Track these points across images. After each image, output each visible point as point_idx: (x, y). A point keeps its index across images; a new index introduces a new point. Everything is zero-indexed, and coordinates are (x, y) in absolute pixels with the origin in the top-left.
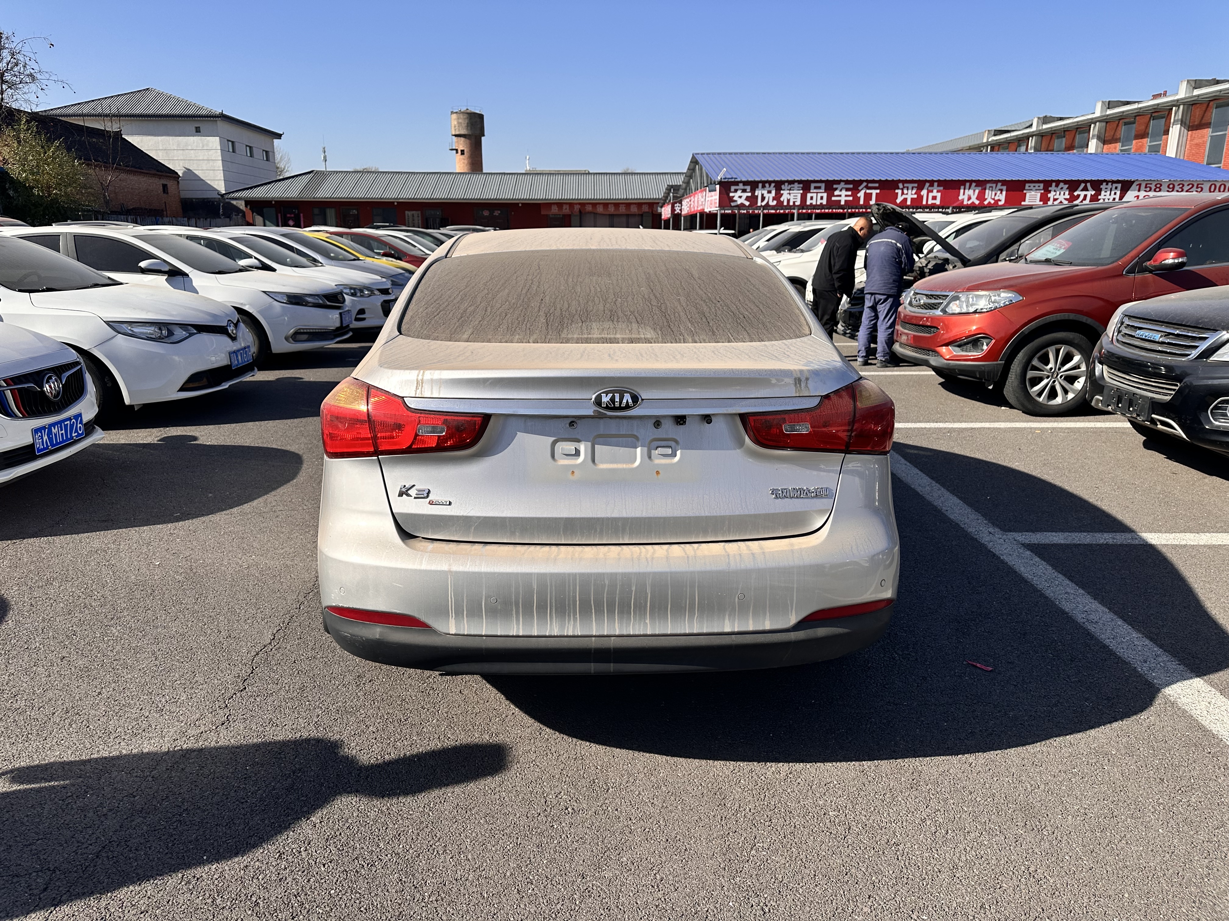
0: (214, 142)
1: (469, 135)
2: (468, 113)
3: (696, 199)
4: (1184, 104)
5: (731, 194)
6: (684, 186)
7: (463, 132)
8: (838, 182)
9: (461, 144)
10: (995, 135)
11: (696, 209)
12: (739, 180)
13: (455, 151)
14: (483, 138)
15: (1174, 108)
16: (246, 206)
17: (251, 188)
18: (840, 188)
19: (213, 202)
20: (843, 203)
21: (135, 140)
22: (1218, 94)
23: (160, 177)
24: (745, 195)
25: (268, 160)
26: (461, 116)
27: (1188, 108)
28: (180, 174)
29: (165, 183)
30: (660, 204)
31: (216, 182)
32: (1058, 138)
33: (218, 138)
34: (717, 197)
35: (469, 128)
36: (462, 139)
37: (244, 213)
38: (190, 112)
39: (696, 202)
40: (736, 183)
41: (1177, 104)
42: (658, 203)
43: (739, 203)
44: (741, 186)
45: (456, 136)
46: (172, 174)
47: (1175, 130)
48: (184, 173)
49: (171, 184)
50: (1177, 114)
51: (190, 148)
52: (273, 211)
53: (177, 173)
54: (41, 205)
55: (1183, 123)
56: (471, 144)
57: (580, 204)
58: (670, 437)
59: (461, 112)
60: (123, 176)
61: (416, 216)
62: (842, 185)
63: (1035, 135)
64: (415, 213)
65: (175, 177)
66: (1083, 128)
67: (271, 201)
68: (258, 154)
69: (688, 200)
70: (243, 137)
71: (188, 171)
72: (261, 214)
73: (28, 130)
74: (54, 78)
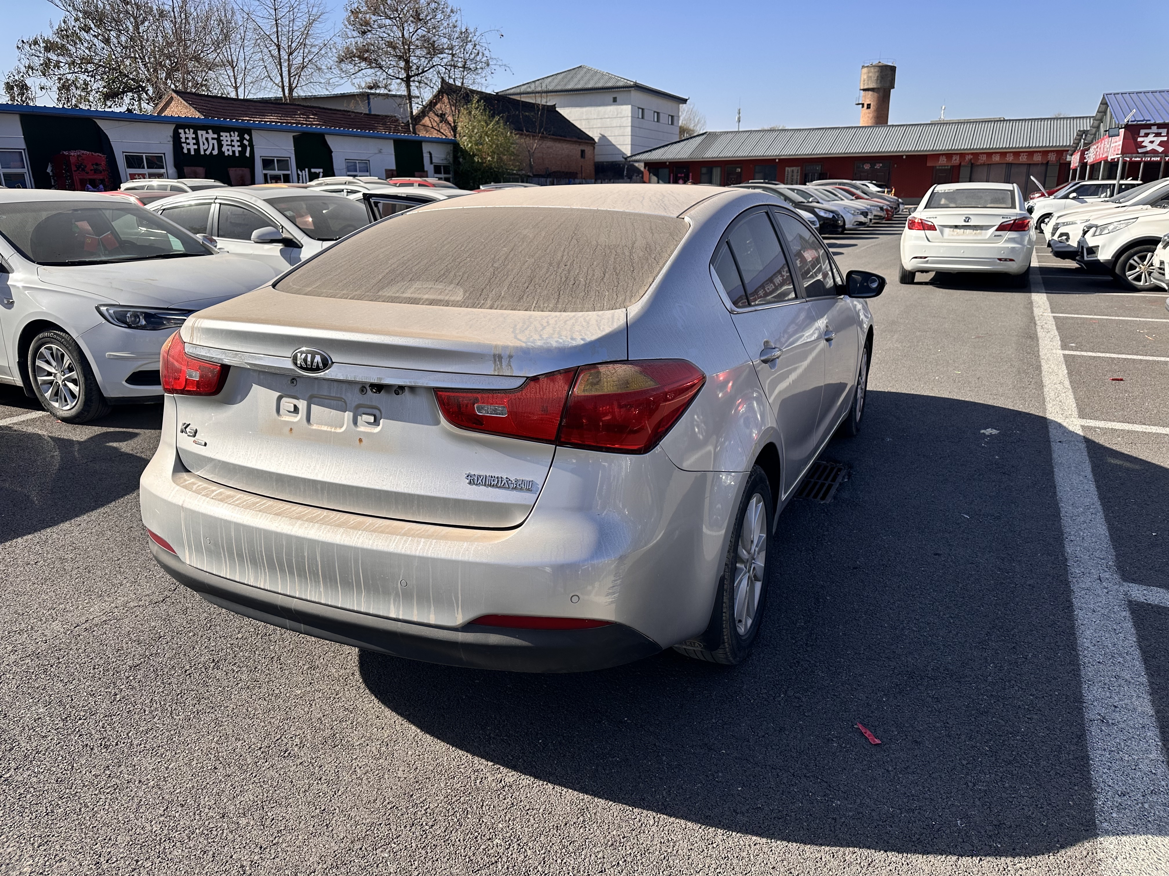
0: (626, 110)
1: (878, 89)
2: (879, 66)
3: (1103, 145)
5: (1140, 139)
6: (1094, 131)
7: (872, 85)
9: (869, 98)
11: (1101, 156)
12: (1152, 122)
13: (861, 106)
14: (892, 90)
16: (645, 168)
17: (650, 151)
19: (619, 165)
21: (565, 112)
23: (580, 143)
24: (1158, 140)
25: (672, 124)
26: (872, 70)
28: (596, 140)
29: (583, 148)
30: (1070, 152)
31: (625, 146)
33: (630, 107)
34: (1121, 143)
35: (879, 81)
36: (870, 93)
37: (642, 173)
38: (610, 84)
39: (1102, 149)
40: (1149, 126)
42: (1068, 151)
43: (1149, 149)
44: (1154, 129)
45: (864, 90)
46: (590, 140)
48: (600, 139)
49: (588, 149)
51: (607, 116)
52: (666, 171)
53: (594, 140)
54: (480, 170)
56: (879, 98)
57: (972, 154)
58: (374, 404)
59: (873, 66)
60: (549, 143)
61: (795, 172)
64: (795, 169)
65: (592, 144)
67: (666, 163)
68: (664, 118)
69: (1095, 147)
70: (652, 103)
71: (603, 137)
72: (656, 175)
73: (477, 108)
74: (500, 63)
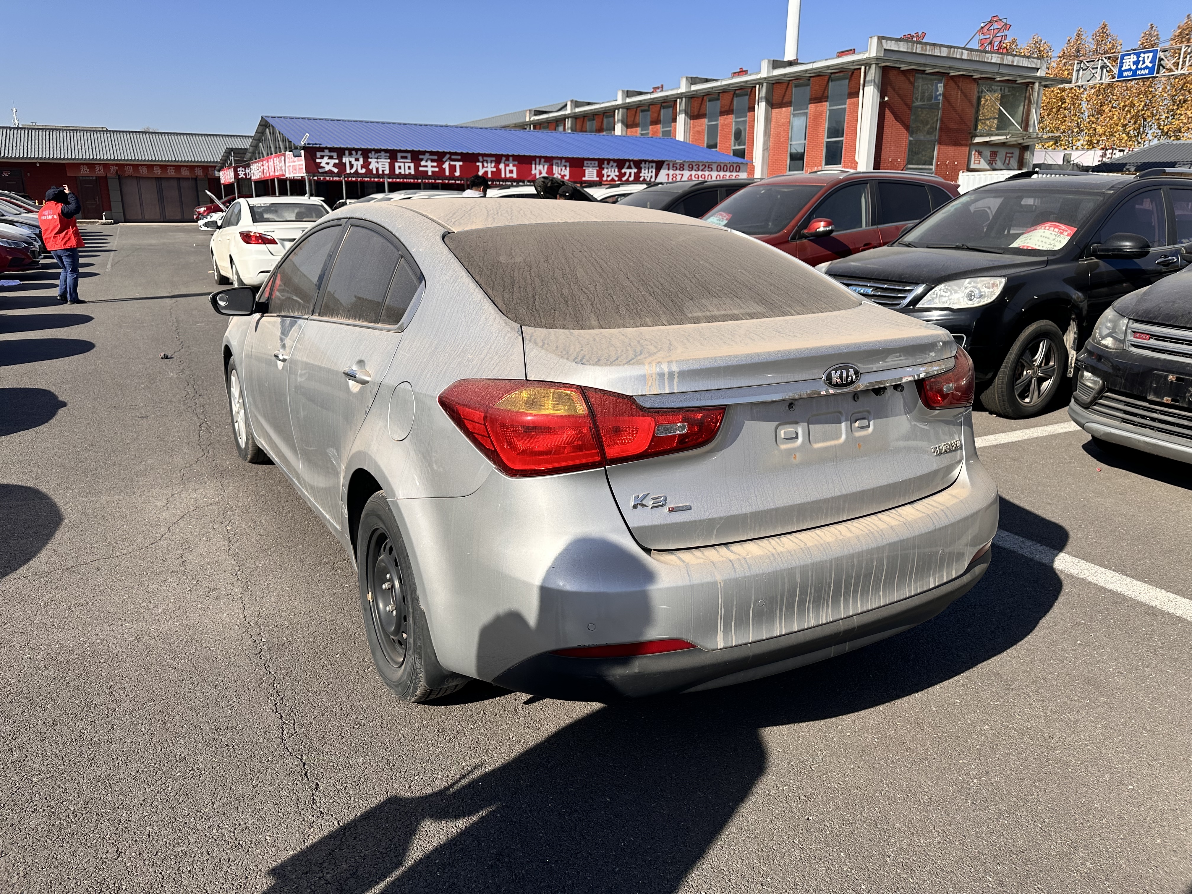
3: (271, 163)
4: (685, 97)
5: (318, 160)
6: (251, 150)
8: (424, 153)
10: (535, 115)
11: (272, 174)
12: (324, 146)
15: (678, 100)
18: (425, 159)
20: (430, 173)
22: (710, 90)
24: (332, 162)
27: (688, 101)
32: (589, 120)
34: (303, 162)
39: (272, 167)
40: (322, 149)
41: (680, 96)
43: (326, 169)
44: (327, 152)
47: (681, 119)
50: (681, 105)
55: (686, 113)
57: (117, 165)
62: (427, 156)
63: (571, 117)
66: (608, 113)
69: (259, 165)
